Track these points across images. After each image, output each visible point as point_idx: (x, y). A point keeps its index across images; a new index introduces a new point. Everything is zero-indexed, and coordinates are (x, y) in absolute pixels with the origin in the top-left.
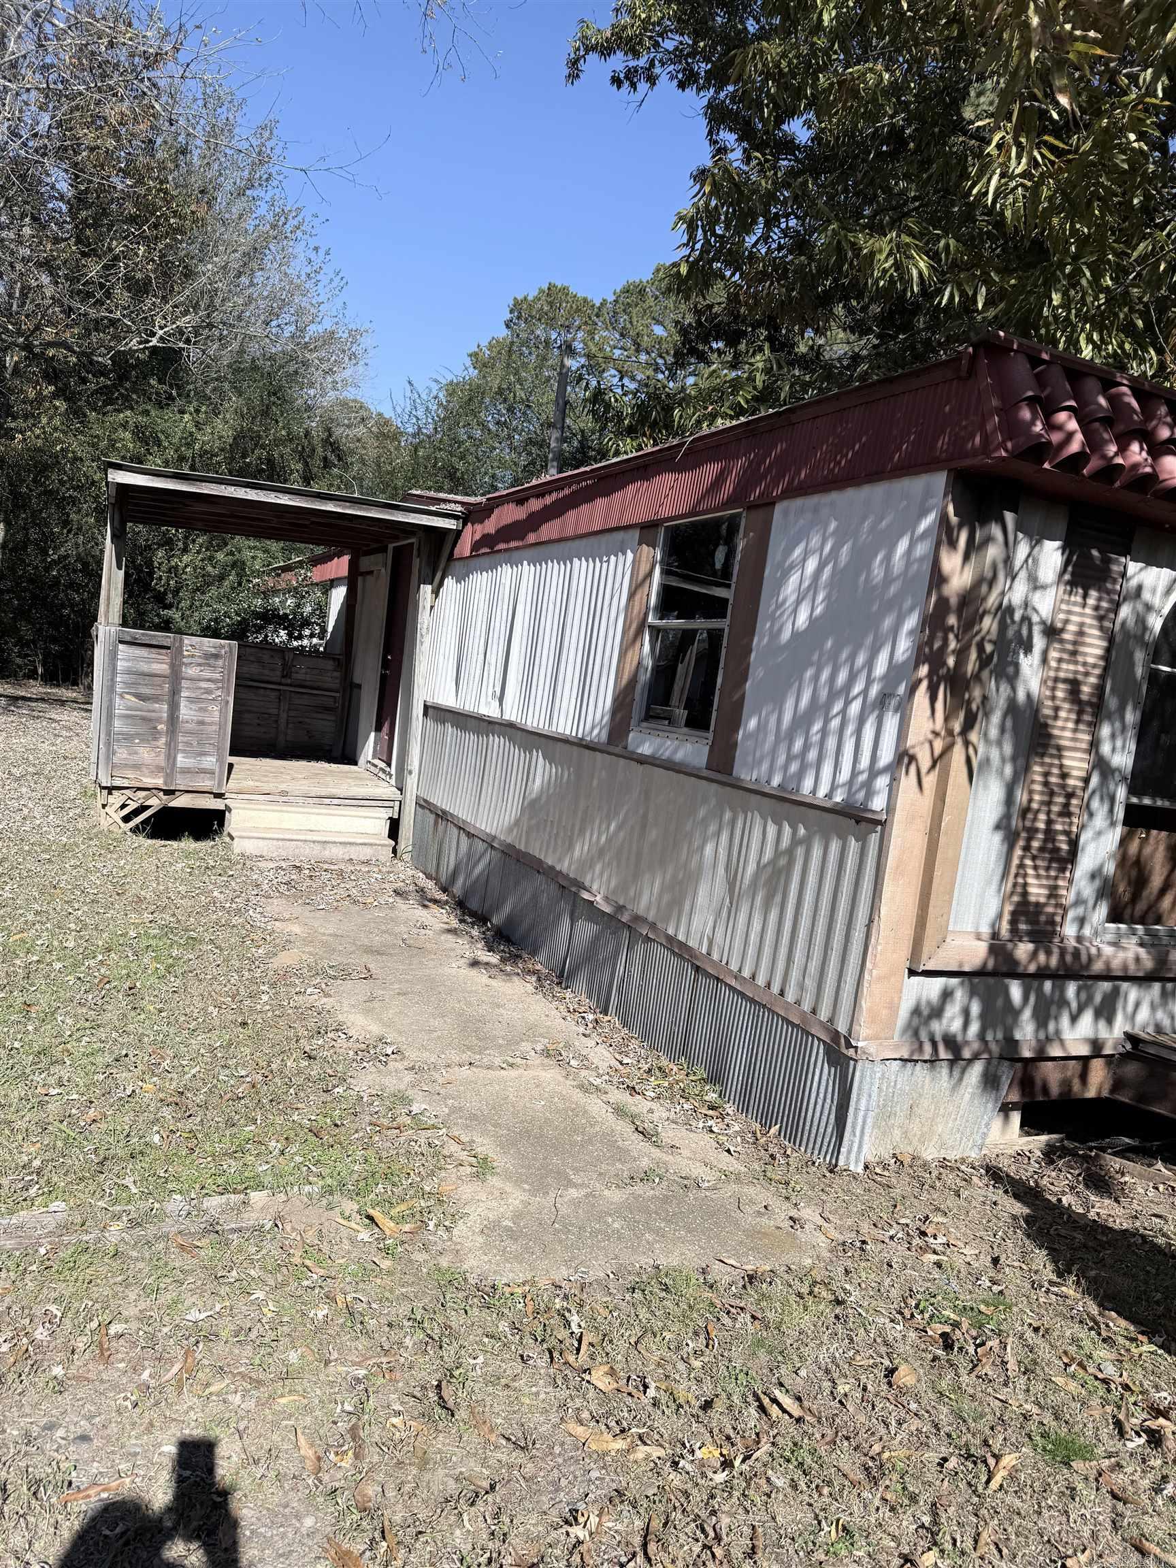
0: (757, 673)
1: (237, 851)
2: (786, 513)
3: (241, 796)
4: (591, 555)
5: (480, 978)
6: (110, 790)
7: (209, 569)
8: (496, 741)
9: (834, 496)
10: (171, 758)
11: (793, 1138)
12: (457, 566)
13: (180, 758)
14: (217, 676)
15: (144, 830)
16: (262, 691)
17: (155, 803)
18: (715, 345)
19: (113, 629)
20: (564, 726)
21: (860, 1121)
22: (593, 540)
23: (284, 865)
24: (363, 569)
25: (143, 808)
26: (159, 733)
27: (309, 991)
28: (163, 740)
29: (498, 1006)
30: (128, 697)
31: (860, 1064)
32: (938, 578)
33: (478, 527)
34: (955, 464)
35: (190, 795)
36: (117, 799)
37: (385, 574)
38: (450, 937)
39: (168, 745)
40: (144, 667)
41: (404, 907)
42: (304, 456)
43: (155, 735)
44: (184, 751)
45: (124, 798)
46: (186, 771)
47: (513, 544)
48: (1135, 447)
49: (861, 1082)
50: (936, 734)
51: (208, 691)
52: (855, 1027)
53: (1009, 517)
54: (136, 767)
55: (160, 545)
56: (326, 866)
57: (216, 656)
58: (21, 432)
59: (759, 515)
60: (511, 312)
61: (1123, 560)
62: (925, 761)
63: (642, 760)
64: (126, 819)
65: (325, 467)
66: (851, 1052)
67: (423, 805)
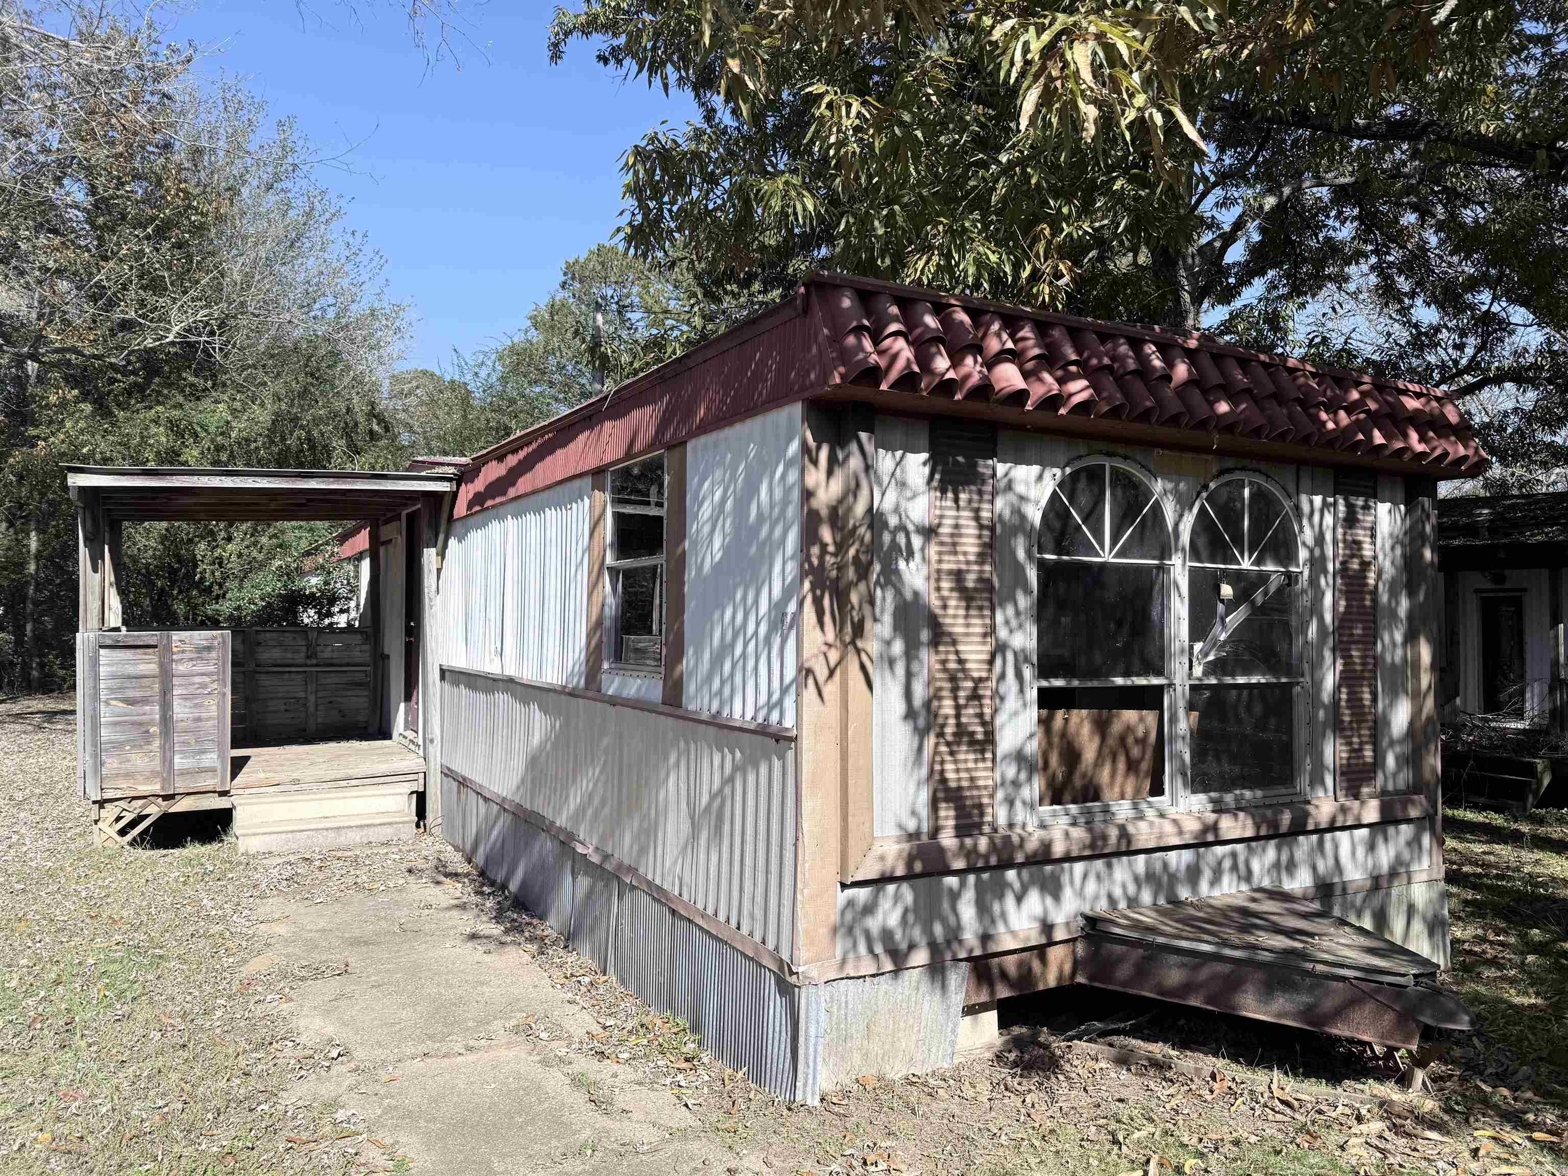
0: (691, 605)
1: (242, 849)
2: (695, 449)
3: (248, 791)
4: (559, 504)
5: (475, 953)
6: (101, 803)
7: (255, 553)
8: (502, 699)
9: (728, 432)
10: (167, 762)
11: (758, 1080)
12: (458, 527)
13: (177, 760)
14: (211, 668)
15: (143, 840)
16: (287, 676)
17: (154, 810)
18: (729, 287)
19: (92, 635)
20: (553, 676)
21: (811, 1050)
22: (559, 489)
23: (292, 858)
24: (383, 538)
25: (141, 818)
26: (153, 736)
27: (269, 998)
28: (157, 743)
29: (482, 984)
30: (114, 702)
31: (803, 990)
32: (808, 495)
33: (470, 486)
34: (807, 394)
35: (192, 797)
36: (110, 812)
37: (400, 541)
38: (455, 913)
39: (163, 747)
40: (131, 670)
41: (414, 887)
42: (348, 432)
43: (147, 737)
44: (181, 752)
45: (119, 810)
46: (184, 773)
47: (499, 500)
48: (969, 360)
49: (807, 1011)
50: (829, 646)
51: (203, 686)
52: (796, 952)
53: (863, 436)
54: (128, 775)
55: (202, 538)
56: (339, 854)
57: (209, 649)
58: (45, 440)
59: (677, 453)
60: (565, 274)
61: (990, 462)
62: (821, 672)
63: (614, 701)
64: (123, 832)
65: (372, 439)
66: (793, 980)
67: (448, 773)
